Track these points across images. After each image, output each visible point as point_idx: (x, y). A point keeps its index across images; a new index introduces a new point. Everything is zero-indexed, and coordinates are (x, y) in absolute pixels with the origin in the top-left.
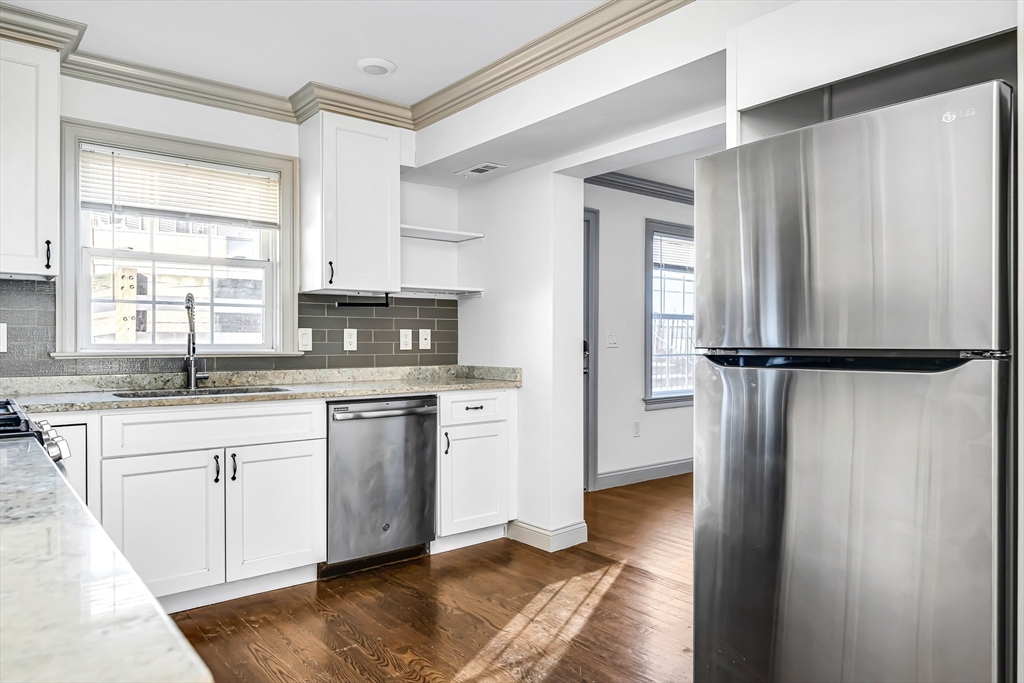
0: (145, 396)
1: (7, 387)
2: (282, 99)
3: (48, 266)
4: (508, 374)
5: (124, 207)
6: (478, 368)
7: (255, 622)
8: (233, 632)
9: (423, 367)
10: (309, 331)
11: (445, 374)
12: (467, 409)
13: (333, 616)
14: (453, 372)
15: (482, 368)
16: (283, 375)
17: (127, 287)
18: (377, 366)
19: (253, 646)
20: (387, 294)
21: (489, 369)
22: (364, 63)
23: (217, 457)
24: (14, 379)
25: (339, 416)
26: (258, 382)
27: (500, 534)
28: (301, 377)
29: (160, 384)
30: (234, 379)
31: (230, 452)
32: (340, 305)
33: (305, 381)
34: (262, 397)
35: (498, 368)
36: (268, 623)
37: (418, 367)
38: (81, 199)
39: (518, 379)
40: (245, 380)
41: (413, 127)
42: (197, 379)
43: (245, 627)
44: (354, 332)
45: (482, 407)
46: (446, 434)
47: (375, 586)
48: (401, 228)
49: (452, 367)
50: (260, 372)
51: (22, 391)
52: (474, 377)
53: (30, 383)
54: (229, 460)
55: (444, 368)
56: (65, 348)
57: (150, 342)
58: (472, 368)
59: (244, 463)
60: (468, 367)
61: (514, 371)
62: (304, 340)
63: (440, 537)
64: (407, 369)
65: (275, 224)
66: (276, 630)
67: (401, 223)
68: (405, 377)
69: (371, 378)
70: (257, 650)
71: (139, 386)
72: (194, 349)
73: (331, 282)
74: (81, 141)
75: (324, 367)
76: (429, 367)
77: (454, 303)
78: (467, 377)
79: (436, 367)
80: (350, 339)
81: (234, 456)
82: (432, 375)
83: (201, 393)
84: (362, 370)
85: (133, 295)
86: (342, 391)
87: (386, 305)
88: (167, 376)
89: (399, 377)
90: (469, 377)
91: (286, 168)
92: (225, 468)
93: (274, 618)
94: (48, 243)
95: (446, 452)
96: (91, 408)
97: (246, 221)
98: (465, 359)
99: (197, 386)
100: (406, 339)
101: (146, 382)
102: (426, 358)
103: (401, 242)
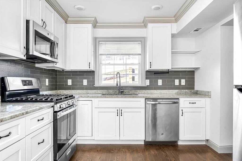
0: (110, 95)
1: (87, 92)
2: (141, 23)
3: (90, 68)
4: (207, 93)
5: (107, 54)
6: (199, 91)
7: (123, 151)
8: (117, 152)
9: (182, 90)
10: (149, 80)
11: (190, 92)
12: (190, 103)
13: (140, 155)
14: (193, 92)
15: (200, 91)
16: (142, 91)
17: (130, 71)
18: (168, 89)
19: (118, 157)
20: (168, 70)
21: (202, 91)
22: (153, 7)
23: (118, 110)
24: (88, 90)
25: (148, 102)
26: (136, 93)
27: (204, 143)
28: (146, 92)
29: (114, 93)
30: (130, 92)
31: (121, 109)
32: (154, 73)
33: (147, 93)
34: (128, 96)
35: (204, 91)
36: (126, 152)
37: (181, 90)
38: (100, 53)
39: (209, 95)
40: (132, 92)
41: (175, 22)
42: (121, 92)
43: (120, 151)
44: (161, 80)
45: (195, 103)
46: (182, 110)
47: (157, 150)
48: (172, 51)
49: (192, 90)
50: (136, 90)
51: (89, 93)
52: (198, 94)
53: (90, 91)
54: (121, 111)
55: (189, 90)
56: (96, 85)
57: (113, 83)
58: (197, 91)
59: (124, 112)
60: (197, 90)
61: (208, 92)
62: (148, 82)
63: (180, 140)
64: (177, 91)
65: (140, 54)
66: (125, 154)
67: (172, 50)
68: (176, 93)
69: (166, 93)
70: (118, 158)
71: (110, 93)
72: (118, 85)
73: (151, 67)
74: (99, 41)
75: (153, 90)
76: (184, 90)
77: (194, 71)
78: (196, 94)
79: (187, 90)
80: (160, 82)
81: (121, 110)
82: (185, 92)
83: (121, 95)
84: (163, 90)
85: (131, 73)
86: (149, 96)
87: (168, 73)
88: (115, 91)
89: (175, 93)
90: (197, 94)
91: (143, 40)
92: (120, 113)
93: (127, 151)
94: (90, 63)
95: (182, 115)
96: (92, 97)
97: (133, 54)
98: (197, 88)
99: (121, 93)
100: (177, 82)
101: (111, 92)
102: (183, 88)
103: (172, 55)
